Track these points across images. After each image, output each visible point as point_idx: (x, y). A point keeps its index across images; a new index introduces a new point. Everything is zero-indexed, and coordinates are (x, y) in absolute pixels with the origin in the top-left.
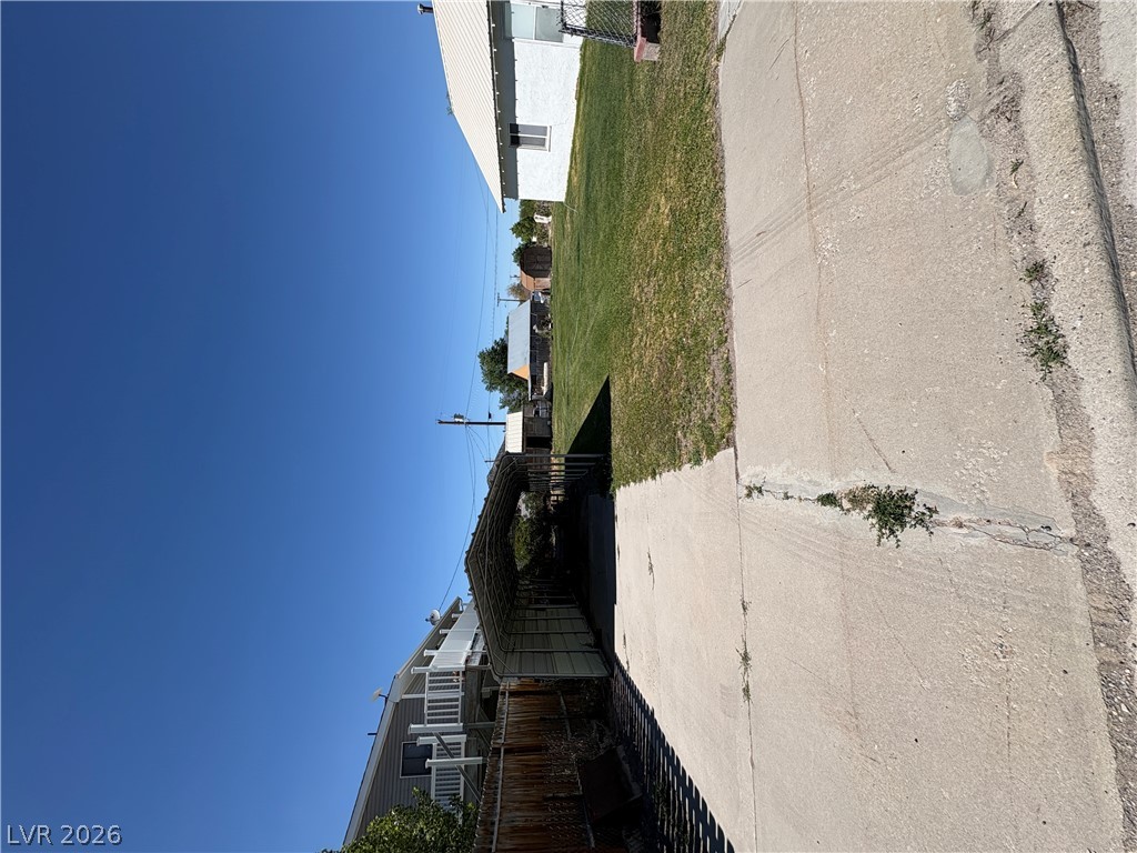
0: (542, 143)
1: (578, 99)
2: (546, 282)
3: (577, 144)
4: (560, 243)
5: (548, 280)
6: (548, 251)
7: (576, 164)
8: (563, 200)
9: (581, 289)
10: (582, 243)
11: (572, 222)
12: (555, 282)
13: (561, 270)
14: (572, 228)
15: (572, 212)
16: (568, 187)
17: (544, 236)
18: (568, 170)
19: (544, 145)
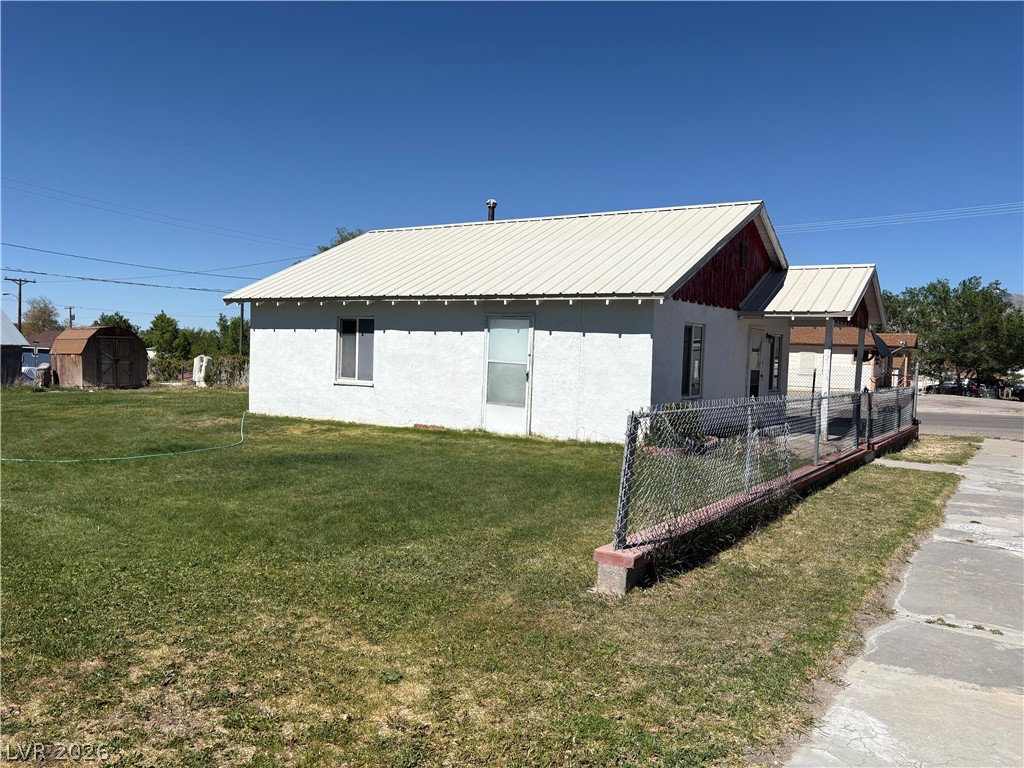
0: (346, 370)
1: (417, 429)
2: (74, 378)
3: (353, 433)
4: (166, 404)
5: (79, 381)
6: (139, 382)
7: (323, 431)
8: (252, 409)
9: (85, 464)
10: (192, 457)
11: (219, 430)
12: (78, 399)
13: (109, 409)
14: (207, 430)
15: (236, 429)
16: (277, 419)
17: (169, 373)
18: (307, 416)
19: (344, 374)
